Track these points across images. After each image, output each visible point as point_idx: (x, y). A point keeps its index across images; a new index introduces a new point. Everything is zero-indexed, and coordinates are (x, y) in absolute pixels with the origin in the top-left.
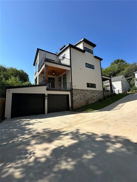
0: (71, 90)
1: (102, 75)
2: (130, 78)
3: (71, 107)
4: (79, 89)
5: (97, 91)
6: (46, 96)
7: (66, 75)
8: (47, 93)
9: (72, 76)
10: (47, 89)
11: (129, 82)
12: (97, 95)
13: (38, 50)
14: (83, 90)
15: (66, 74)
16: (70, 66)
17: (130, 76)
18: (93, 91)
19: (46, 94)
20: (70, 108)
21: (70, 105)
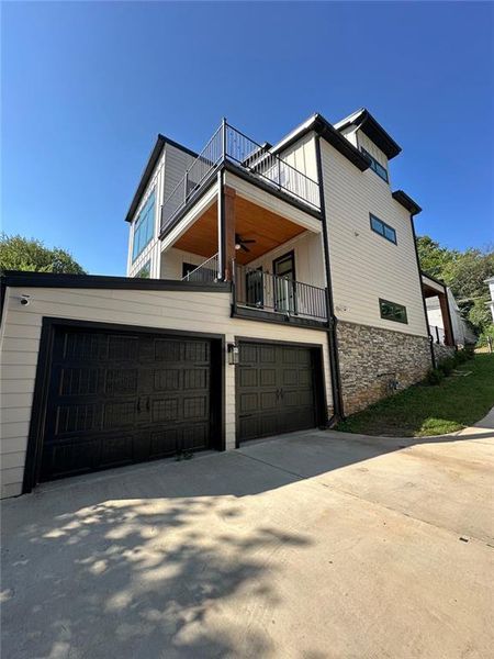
0: (330, 326)
1: (421, 273)
2: (467, 300)
3: (334, 406)
4: (355, 325)
5: (413, 336)
6: (230, 346)
7: (293, 259)
8: (232, 330)
9: (331, 262)
10: (234, 313)
11: (465, 315)
12: (412, 356)
13: (163, 141)
14: (369, 328)
15: (292, 253)
16: (321, 216)
17: (468, 295)
18: (401, 337)
19: (230, 339)
20: (330, 415)
21: (329, 401)
